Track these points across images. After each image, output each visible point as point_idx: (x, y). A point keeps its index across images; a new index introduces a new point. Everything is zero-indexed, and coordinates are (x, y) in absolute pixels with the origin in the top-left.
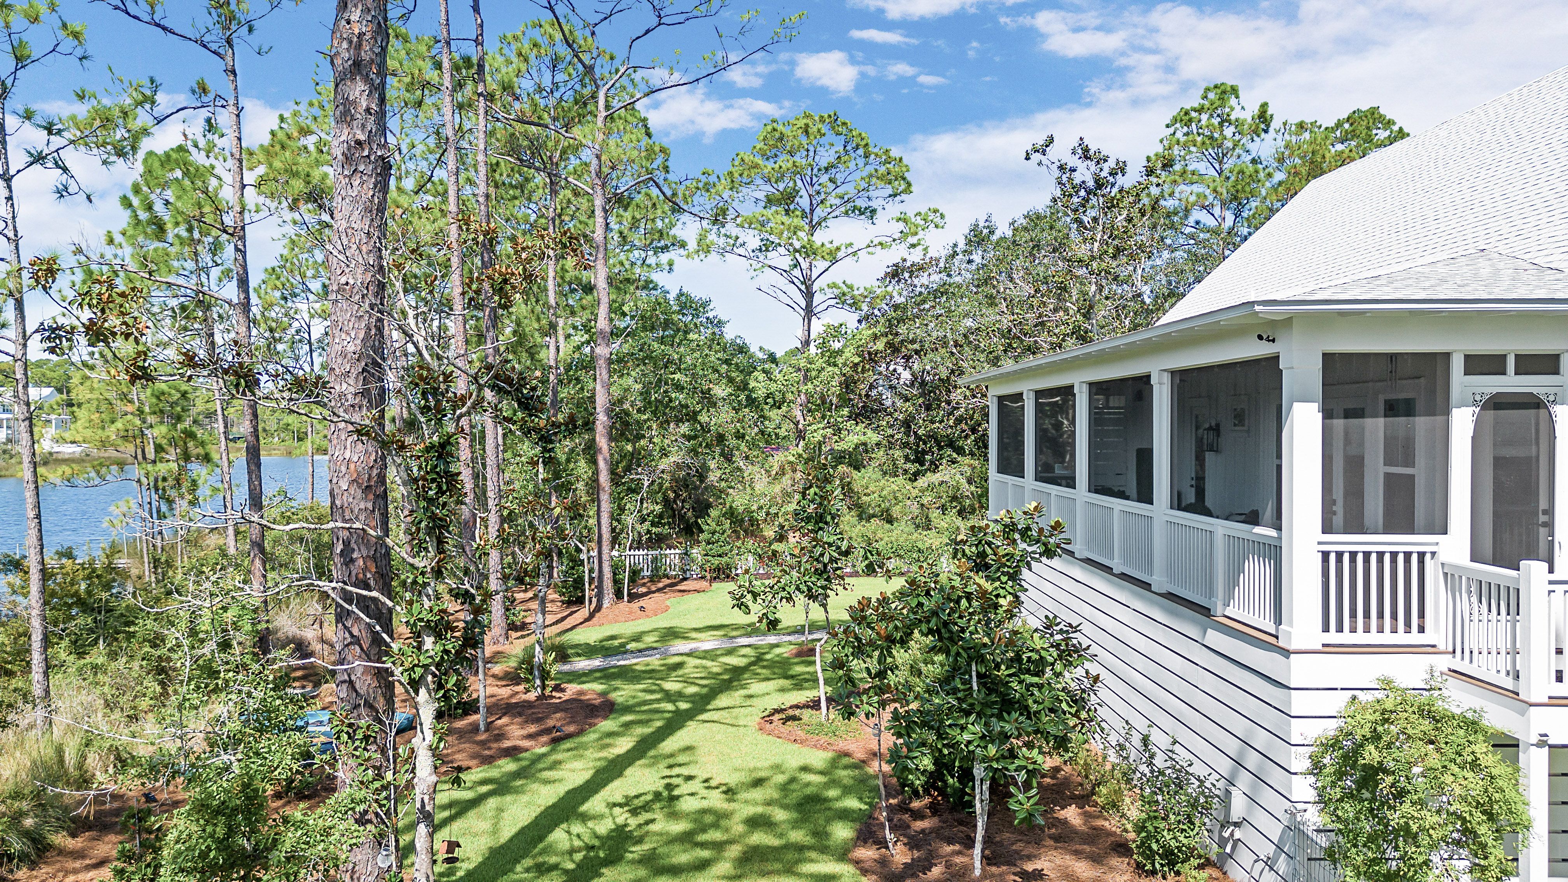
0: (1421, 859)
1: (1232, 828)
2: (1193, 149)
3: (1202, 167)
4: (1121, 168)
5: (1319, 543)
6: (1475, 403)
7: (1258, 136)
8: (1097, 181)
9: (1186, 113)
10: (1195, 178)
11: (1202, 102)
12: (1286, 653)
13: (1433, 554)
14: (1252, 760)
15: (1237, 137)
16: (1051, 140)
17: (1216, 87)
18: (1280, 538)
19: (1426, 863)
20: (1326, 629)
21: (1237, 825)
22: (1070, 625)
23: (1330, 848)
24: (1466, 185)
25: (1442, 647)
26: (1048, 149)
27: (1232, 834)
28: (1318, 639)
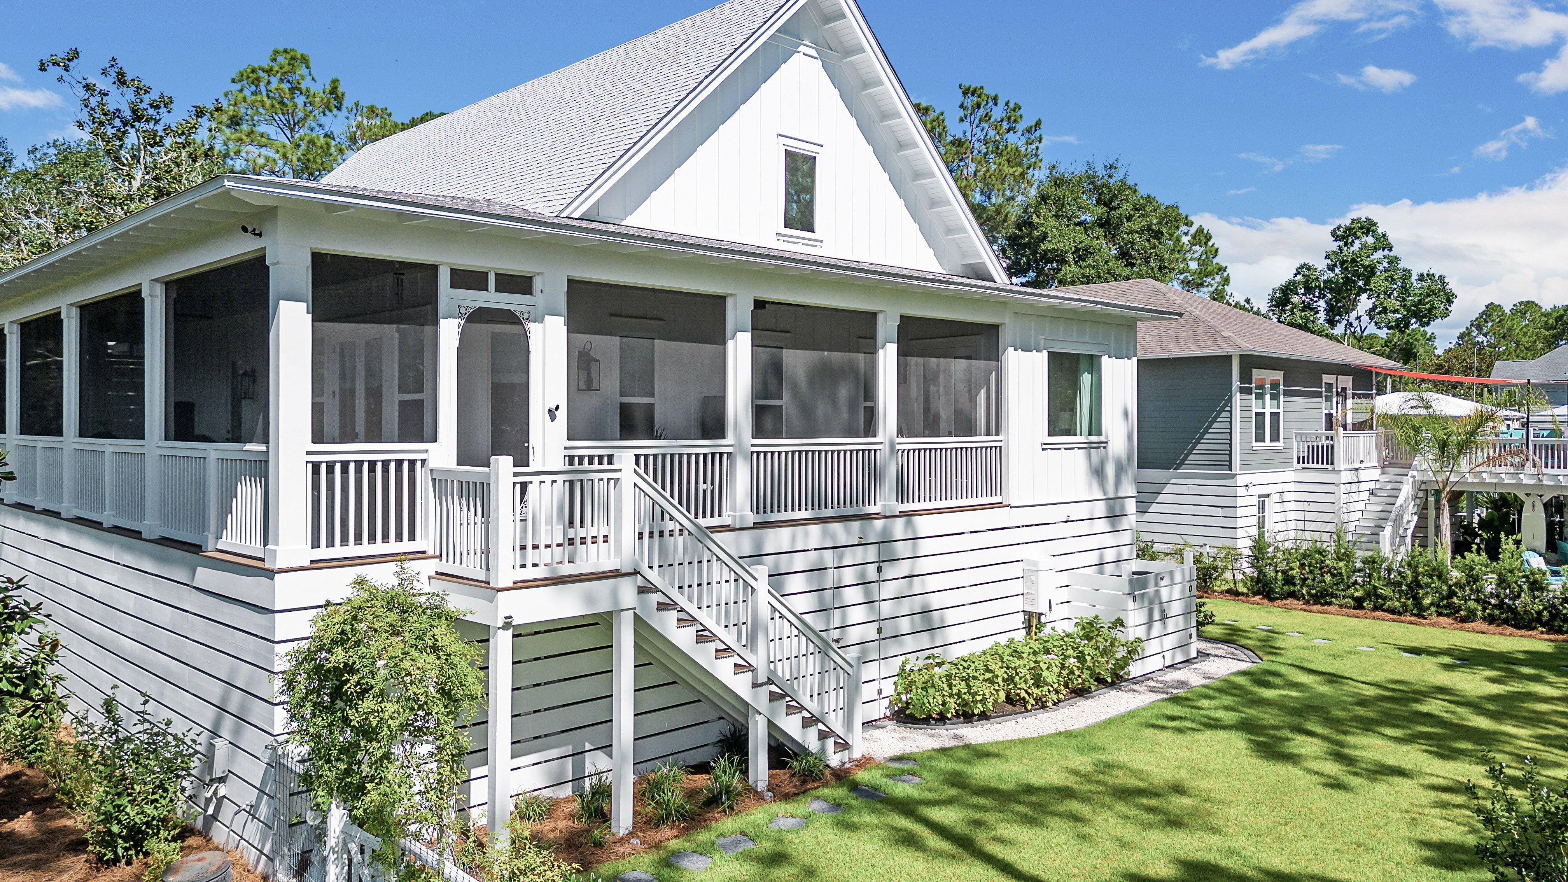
0: (380, 753)
1: (215, 785)
2: (261, 110)
3: (271, 130)
4: (166, 102)
5: (308, 453)
6: (460, 315)
7: (330, 111)
8: (134, 111)
9: (253, 71)
10: (265, 142)
11: (271, 64)
12: (270, 574)
13: (423, 461)
14: (235, 700)
15: (309, 108)
16: (74, 55)
17: (285, 51)
18: (268, 451)
19: (387, 756)
20: (316, 545)
21: (222, 780)
22: (10, 580)
23: (306, 774)
24: (485, 150)
25: (431, 552)
26: (71, 64)
27: (215, 793)
28: (306, 554)
